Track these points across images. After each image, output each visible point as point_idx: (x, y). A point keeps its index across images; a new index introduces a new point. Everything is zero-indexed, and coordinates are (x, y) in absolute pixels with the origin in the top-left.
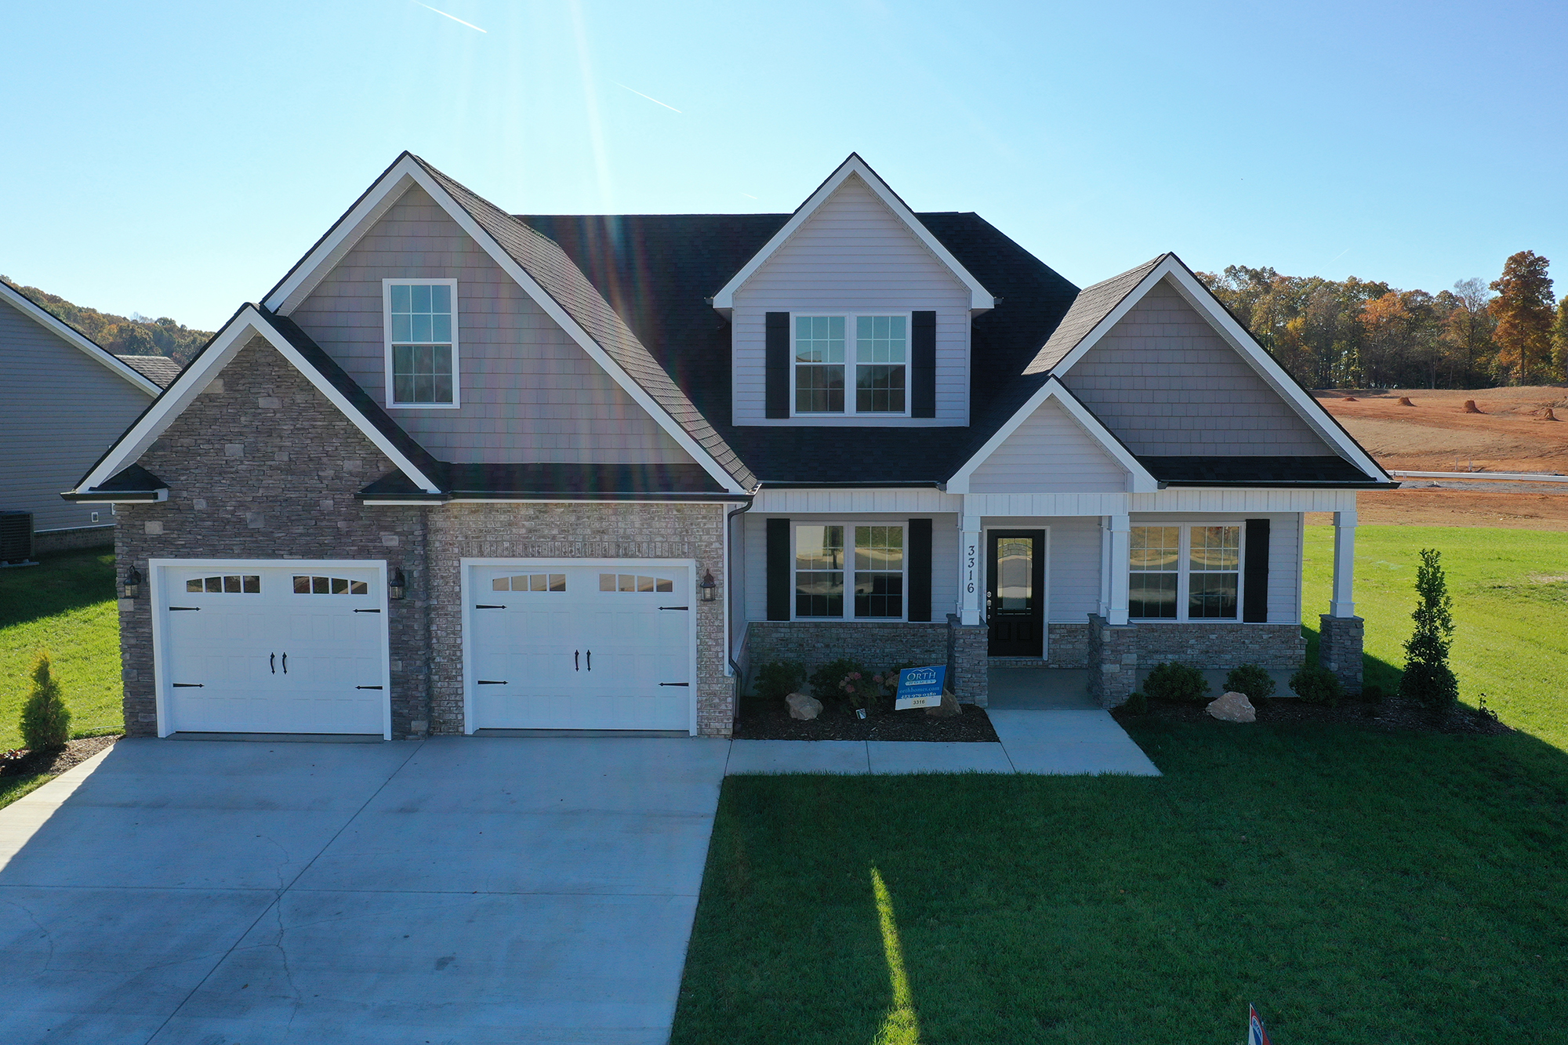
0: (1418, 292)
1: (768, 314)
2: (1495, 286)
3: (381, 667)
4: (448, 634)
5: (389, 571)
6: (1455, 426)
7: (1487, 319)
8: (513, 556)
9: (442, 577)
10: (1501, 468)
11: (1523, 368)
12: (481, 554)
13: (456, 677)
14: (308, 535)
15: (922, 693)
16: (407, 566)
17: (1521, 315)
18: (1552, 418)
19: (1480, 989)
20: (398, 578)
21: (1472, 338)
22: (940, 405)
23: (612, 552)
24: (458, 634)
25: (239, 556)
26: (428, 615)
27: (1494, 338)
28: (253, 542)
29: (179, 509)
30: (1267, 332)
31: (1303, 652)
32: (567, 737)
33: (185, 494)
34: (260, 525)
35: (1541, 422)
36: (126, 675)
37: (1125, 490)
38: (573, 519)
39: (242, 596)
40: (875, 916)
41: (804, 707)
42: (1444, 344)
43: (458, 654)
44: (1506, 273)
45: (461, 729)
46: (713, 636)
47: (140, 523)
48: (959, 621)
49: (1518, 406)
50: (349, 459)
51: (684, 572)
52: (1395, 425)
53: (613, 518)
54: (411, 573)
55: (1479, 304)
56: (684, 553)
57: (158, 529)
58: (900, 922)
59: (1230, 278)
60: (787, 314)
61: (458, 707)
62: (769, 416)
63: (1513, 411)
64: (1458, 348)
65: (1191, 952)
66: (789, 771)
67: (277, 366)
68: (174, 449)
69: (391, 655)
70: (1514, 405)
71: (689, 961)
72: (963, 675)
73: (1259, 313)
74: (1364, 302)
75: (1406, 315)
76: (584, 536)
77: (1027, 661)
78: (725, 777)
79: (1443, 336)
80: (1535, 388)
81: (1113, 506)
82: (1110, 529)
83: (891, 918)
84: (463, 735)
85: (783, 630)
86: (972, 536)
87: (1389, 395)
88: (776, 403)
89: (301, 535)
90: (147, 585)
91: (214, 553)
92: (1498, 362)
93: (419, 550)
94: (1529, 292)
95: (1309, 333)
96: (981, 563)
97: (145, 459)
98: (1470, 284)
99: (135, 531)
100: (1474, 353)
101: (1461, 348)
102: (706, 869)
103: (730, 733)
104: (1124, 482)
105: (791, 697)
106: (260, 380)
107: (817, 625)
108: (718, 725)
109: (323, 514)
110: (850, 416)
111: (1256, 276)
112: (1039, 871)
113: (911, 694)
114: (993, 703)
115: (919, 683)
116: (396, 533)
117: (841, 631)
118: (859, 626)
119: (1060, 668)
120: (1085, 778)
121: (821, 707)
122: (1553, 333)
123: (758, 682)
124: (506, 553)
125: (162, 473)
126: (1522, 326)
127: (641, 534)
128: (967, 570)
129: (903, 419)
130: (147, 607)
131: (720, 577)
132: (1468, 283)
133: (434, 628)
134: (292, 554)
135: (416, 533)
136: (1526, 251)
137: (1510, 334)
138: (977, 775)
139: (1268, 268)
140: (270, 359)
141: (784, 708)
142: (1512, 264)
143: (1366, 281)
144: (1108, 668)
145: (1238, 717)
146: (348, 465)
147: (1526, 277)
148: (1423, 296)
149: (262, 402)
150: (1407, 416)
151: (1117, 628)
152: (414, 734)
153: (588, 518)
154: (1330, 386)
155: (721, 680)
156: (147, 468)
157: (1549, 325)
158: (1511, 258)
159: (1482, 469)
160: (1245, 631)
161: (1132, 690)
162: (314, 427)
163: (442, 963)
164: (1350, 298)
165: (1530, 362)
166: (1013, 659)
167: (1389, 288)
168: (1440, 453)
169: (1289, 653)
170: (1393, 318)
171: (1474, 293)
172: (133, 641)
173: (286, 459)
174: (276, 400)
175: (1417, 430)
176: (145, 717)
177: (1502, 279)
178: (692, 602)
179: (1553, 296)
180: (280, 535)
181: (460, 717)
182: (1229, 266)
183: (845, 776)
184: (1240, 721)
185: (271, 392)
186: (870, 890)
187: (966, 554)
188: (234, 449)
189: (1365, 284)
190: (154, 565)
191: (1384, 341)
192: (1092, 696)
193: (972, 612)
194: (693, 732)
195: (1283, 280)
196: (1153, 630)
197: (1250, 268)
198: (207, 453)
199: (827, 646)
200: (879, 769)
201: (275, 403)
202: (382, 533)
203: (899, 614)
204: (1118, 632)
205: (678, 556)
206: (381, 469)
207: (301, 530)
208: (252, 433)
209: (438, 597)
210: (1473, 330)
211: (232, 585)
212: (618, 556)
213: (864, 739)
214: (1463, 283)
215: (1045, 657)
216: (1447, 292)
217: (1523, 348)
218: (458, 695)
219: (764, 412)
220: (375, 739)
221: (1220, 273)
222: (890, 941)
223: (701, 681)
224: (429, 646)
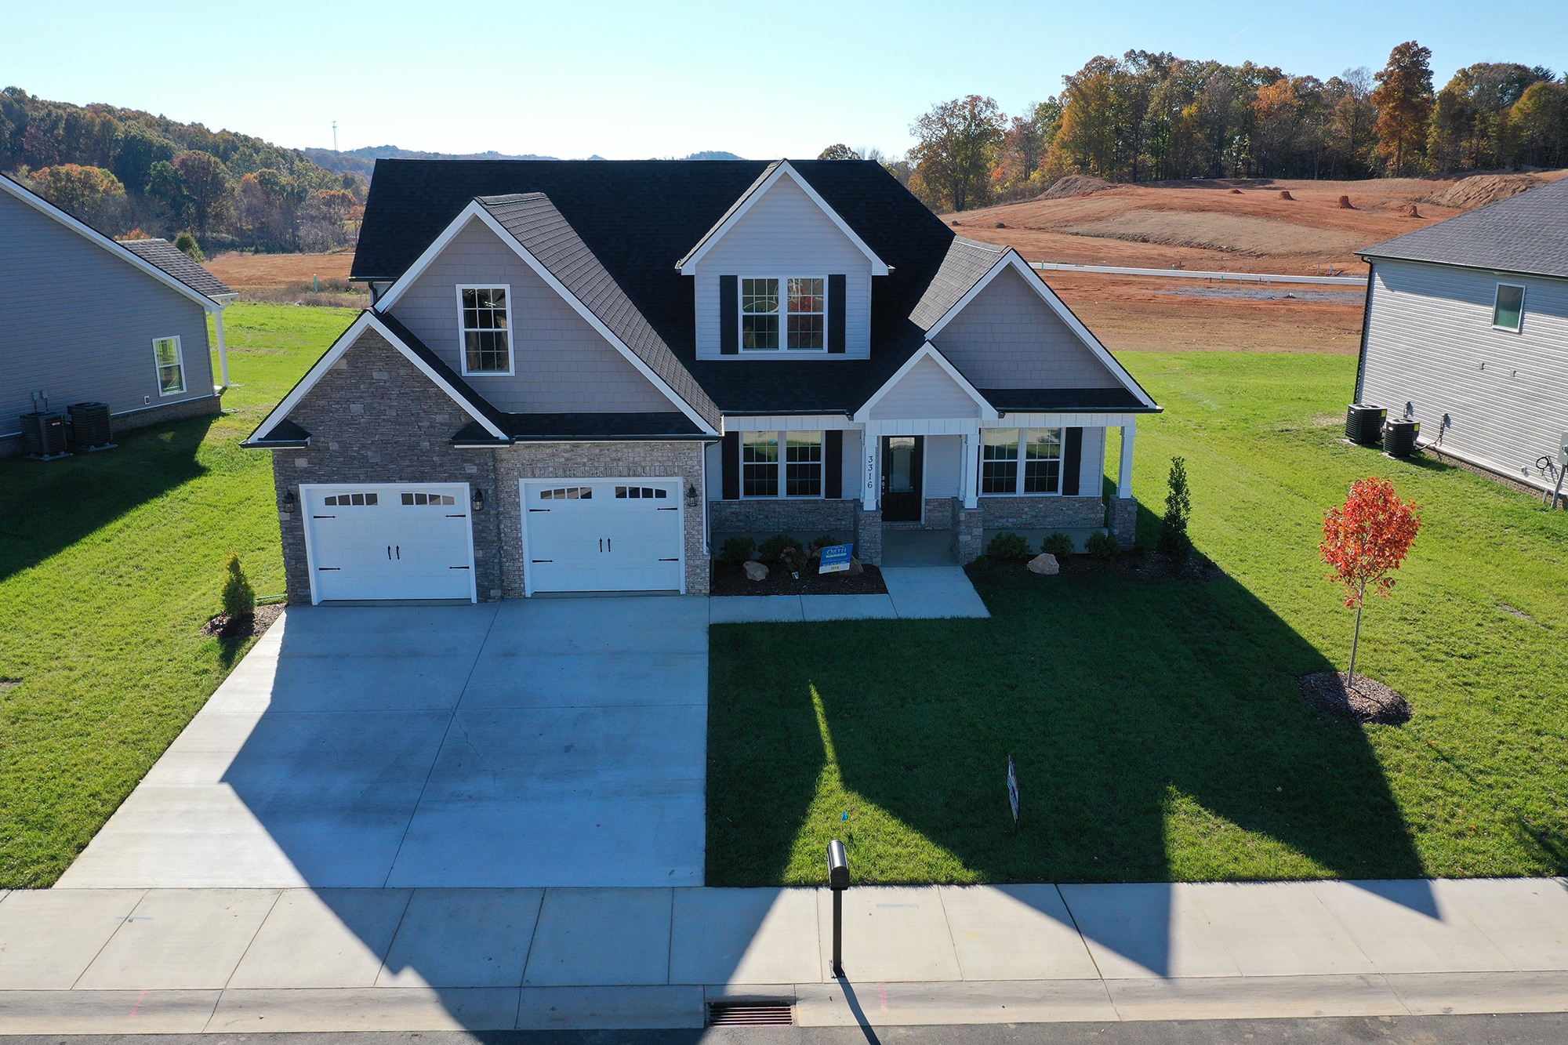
0: (1309, 78)
1: (722, 277)
2: (1379, 76)
3: (468, 554)
4: (512, 530)
5: (471, 490)
6: (1325, 226)
7: (1371, 110)
8: (556, 477)
9: (507, 492)
10: (1357, 272)
11: (1398, 159)
12: (534, 476)
13: (518, 559)
14: (413, 466)
15: (837, 562)
16: (483, 486)
17: (1401, 107)
18: (1415, 215)
19: (1142, 743)
20: (478, 495)
21: (1355, 129)
22: (848, 343)
23: (625, 473)
24: (518, 530)
25: (363, 481)
26: (498, 518)
27: (1375, 129)
28: (374, 471)
29: (319, 450)
30: (1163, 118)
31: (1103, 515)
32: (597, 597)
33: (322, 439)
34: (378, 460)
35: (1406, 219)
36: (287, 564)
37: (976, 417)
38: (597, 451)
39: (365, 508)
40: (814, 713)
41: (756, 571)
42: (1328, 133)
43: (520, 543)
44: (1391, 64)
45: (523, 593)
46: (695, 528)
47: (291, 460)
48: (861, 506)
49: (1389, 200)
50: (440, 414)
51: (675, 486)
52: (1272, 224)
53: (625, 450)
54: (486, 491)
55: (1364, 93)
56: (675, 473)
57: (304, 463)
58: (829, 717)
59: (1130, 63)
60: (736, 277)
61: (520, 578)
62: (723, 352)
63: (1383, 207)
64: (1342, 138)
65: (990, 728)
66: (752, 621)
67: (385, 349)
68: (314, 408)
69: (474, 546)
70: (1384, 200)
71: (708, 743)
72: (864, 544)
73: (1156, 99)
74: (1257, 88)
75: (1296, 102)
76: (605, 463)
77: (910, 525)
78: (710, 625)
79: (1328, 126)
80: (1408, 180)
81: (966, 427)
82: (966, 443)
83: (822, 715)
84: (525, 597)
85: (735, 506)
86: (871, 450)
87: (1273, 186)
88: (728, 343)
89: (408, 466)
90: (299, 502)
91: (345, 480)
92: (1377, 153)
93: (492, 476)
94: (1410, 83)
95: (1202, 121)
96: (877, 468)
97: (292, 415)
98: (1357, 73)
99: (287, 465)
100: (1357, 143)
101: (1345, 138)
102: (709, 688)
103: (708, 592)
104: (976, 412)
105: (747, 564)
106: (373, 359)
107: (759, 502)
108: (700, 587)
109: (422, 452)
110: (783, 351)
111: (1155, 61)
112: (909, 684)
113: (829, 563)
114: (884, 562)
115: (835, 556)
116: (475, 464)
117: (776, 506)
118: (790, 502)
119: (933, 530)
120: (942, 620)
121: (768, 570)
122: (1430, 125)
123: (723, 551)
124: (551, 475)
125: (305, 425)
126: (1401, 117)
127: (645, 461)
128: (868, 473)
129: (822, 354)
130: (299, 517)
131: (700, 489)
132: (1356, 71)
133: (502, 526)
134: (401, 479)
135: (489, 464)
136: (1410, 42)
137: (1389, 126)
138: (873, 619)
139: (1166, 53)
140: (380, 345)
141: (744, 572)
142: (1396, 54)
143: (1261, 66)
144: (962, 538)
145: (1047, 571)
146: (439, 418)
147: (1408, 68)
148: (1313, 82)
149: (375, 375)
150: (1284, 213)
151: (970, 511)
152: (492, 598)
153: (608, 450)
154: (1221, 176)
155: (701, 557)
156: (294, 422)
157: (1426, 117)
158: (1396, 49)
159: (1340, 273)
160: (1063, 501)
161: (980, 554)
162: (413, 392)
163: (567, 749)
164: (1244, 84)
165: (1405, 154)
166: (900, 523)
167: (1282, 73)
168: (1307, 254)
169: (1093, 516)
170: (1284, 105)
171: (1360, 82)
172: (291, 541)
173: (395, 414)
174: (385, 374)
175: (1290, 229)
176: (302, 592)
177: (1386, 70)
178: (681, 504)
179: (1433, 87)
180: (393, 466)
181: (522, 586)
182: (1129, 50)
183: (788, 623)
184: (1048, 573)
185: (381, 367)
186: (810, 698)
187: (867, 462)
188: (357, 408)
189: (1259, 70)
190: (303, 488)
191: (1274, 129)
192: (951, 556)
193: (871, 501)
194: (683, 592)
195: (1182, 64)
196: (999, 502)
197: (1149, 52)
198: (337, 410)
199: (767, 517)
200: (811, 617)
201: (385, 376)
202: (465, 464)
203: (819, 493)
204: (971, 513)
205: (671, 475)
206: (463, 420)
207: (407, 463)
208: (369, 396)
209: (504, 505)
210: (1357, 120)
211: (358, 500)
212: (629, 476)
213: (798, 594)
214: (1351, 72)
215: (923, 522)
216: (1336, 78)
217: (1400, 139)
218: (520, 570)
219: (720, 349)
220: (465, 603)
221: (1120, 57)
222: (823, 727)
223: (688, 558)
224: (500, 539)
